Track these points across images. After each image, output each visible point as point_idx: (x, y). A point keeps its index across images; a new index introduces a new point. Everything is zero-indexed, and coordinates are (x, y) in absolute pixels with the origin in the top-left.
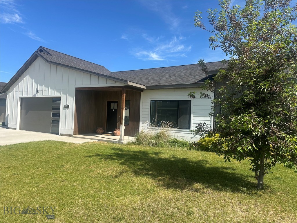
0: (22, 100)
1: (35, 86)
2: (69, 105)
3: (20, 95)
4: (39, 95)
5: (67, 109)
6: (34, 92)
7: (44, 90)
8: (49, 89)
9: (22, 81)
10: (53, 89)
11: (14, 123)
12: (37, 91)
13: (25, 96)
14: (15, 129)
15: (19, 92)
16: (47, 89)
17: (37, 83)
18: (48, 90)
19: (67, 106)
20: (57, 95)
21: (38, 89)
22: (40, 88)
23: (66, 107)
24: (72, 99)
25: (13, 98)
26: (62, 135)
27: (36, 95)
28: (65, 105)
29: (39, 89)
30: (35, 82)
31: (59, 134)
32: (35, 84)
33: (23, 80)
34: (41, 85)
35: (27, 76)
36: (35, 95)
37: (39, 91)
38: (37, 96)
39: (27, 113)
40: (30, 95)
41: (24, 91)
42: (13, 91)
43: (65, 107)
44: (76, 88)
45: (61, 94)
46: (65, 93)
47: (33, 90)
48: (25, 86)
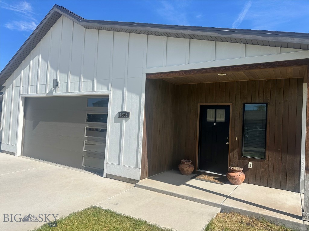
0: (27, 101)
1: (51, 74)
2: (128, 113)
3: (23, 93)
4: (60, 92)
5: (124, 121)
6: (50, 87)
7: (70, 81)
8: (82, 80)
9: (28, 67)
10: (90, 77)
11: (11, 142)
12: (56, 84)
13: (32, 94)
14: (14, 154)
15: (22, 88)
16: (77, 79)
17: (55, 67)
18: (80, 82)
19: (124, 115)
20: (99, 90)
21: (58, 81)
22: (61, 78)
23: (123, 117)
24: (136, 98)
25: (10, 99)
26: (110, 176)
27: (54, 92)
28: (119, 113)
29: (60, 80)
30: (51, 66)
31: (105, 175)
32: (53, 71)
33: (29, 65)
34: (64, 71)
35: (37, 57)
36: (51, 92)
37: (59, 84)
38: (55, 94)
39: (35, 125)
40: (41, 93)
41: (30, 84)
42: (11, 86)
43: (119, 116)
44: (147, 74)
45: (108, 89)
46: (119, 87)
47: (48, 83)
48: (32, 76)
